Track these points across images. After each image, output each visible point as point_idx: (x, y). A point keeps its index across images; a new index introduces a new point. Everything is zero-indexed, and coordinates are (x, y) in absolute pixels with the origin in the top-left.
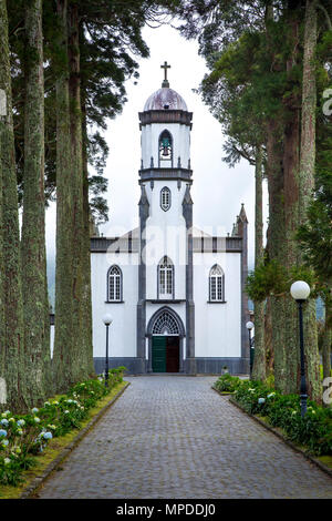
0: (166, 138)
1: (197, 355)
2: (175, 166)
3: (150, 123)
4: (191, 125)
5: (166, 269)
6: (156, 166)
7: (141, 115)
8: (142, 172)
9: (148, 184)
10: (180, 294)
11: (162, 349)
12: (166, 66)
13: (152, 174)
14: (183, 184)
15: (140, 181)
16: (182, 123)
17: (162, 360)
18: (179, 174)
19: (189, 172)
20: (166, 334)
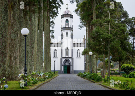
0: (67, 20)
1: (74, 70)
2: (69, 27)
3: (63, 17)
4: (73, 18)
5: (67, 50)
6: (65, 27)
7: (62, 15)
8: (62, 28)
9: (63, 31)
10: (70, 56)
11: (66, 68)
12: (67, 5)
13: (64, 29)
14: (71, 31)
15: (61, 30)
16: (71, 17)
17: (66, 71)
18: (70, 29)
19: (72, 28)
20: (67, 65)
